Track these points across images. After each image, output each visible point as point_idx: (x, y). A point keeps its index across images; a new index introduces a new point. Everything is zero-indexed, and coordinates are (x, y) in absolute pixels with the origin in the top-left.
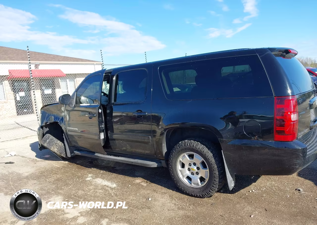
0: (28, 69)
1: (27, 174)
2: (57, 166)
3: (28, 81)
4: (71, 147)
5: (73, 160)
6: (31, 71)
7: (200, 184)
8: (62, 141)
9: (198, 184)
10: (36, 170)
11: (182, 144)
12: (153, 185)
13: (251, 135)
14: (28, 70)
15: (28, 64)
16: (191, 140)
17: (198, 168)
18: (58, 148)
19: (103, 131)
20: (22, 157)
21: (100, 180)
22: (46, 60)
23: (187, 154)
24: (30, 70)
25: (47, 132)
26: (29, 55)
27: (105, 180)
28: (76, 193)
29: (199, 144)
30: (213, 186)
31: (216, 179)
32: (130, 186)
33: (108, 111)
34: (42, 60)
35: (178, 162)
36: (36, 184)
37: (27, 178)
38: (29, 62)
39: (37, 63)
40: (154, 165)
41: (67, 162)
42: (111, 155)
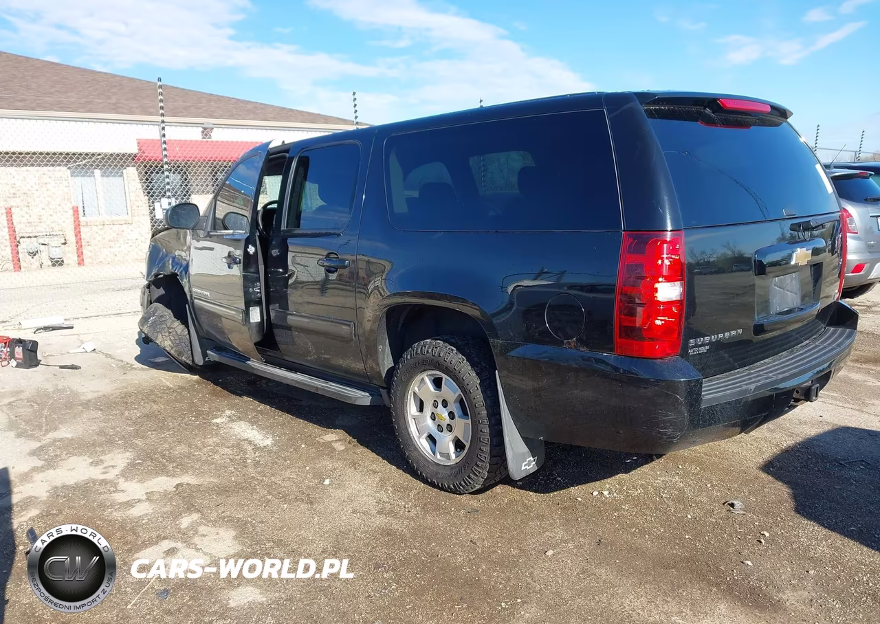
0: (159, 138)
1: (90, 396)
2: (168, 383)
3: (157, 169)
4: (205, 340)
5: (210, 372)
6: (165, 142)
7: (453, 456)
8: (185, 322)
9: (448, 457)
10: (116, 389)
11: (417, 349)
12: (362, 450)
13: (560, 334)
14: (158, 140)
15: (159, 124)
16: (438, 339)
17: (452, 415)
18: (172, 338)
19: (259, 303)
20: (106, 357)
21: (243, 426)
22: (231, 117)
23: (430, 375)
24: (163, 139)
25: (159, 300)
26: (161, 101)
27: (255, 427)
28: (168, 450)
29: (452, 350)
30: (478, 466)
31: (483, 446)
32: (303, 446)
33: (275, 253)
34: (221, 117)
35: (411, 396)
36: (96, 420)
37: (87, 405)
38: (160, 119)
39: (208, 123)
40: (363, 398)
41: (196, 377)
42: (280, 368)
